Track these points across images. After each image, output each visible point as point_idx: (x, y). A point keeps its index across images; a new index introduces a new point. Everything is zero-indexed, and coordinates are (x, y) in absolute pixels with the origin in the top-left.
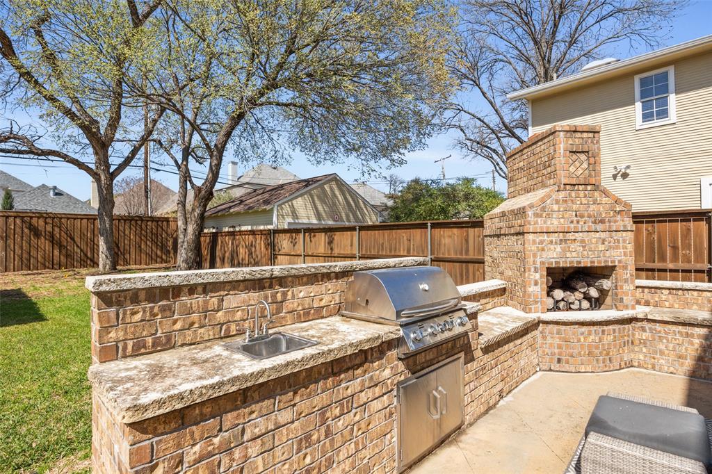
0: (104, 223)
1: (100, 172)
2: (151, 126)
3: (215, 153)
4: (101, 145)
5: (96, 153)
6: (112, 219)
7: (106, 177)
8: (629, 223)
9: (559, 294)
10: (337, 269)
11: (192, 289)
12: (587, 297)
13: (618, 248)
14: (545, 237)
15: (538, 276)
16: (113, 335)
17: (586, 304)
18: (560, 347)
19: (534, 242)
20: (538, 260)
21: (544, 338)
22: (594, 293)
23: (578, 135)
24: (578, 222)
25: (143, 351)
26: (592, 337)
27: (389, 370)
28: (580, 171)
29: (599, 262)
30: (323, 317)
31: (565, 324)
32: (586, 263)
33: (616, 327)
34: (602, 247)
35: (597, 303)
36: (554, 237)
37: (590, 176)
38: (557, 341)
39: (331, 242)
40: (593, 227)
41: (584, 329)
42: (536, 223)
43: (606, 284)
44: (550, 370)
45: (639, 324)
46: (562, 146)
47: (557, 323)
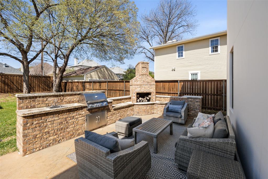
0: (25, 78)
1: (24, 61)
2: (43, 47)
3: (66, 57)
4: (25, 53)
5: (22, 55)
6: (28, 77)
7: (26, 63)
8: (155, 83)
9: (140, 99)
10: (78, 93)
11: (40, 97)
12: (147, 99)
13: (152, 89)
14: (136, 86)
15: (135, 95)
16: (21, 105)
17: (146, 101)
18: (138, 110)
19: (134, 87)
20: (135, 91)
21: (135, 108)
22: (148, 98)
23: (144, 64)
24: (144, 83)
25: (28, 108)
26: (144, 107)
27: (84, 112)
28: (144, 72)
29: (148, 91)
30: (74, 103)
31: (139, 105)
32: (145, 92)
33: (150, 105)
34: (149, 88)
35: (149, 101)
36: (138, 86)
37: (146, 73)
38: (138, 109)
39: (100, 85)
40: (147, 84)
41: (143, 106)
42: (135, 83)
43: (150, 96)
44: (136, 115)
45: (155, 105)
46: (141, 66)
47: (138, 105)
